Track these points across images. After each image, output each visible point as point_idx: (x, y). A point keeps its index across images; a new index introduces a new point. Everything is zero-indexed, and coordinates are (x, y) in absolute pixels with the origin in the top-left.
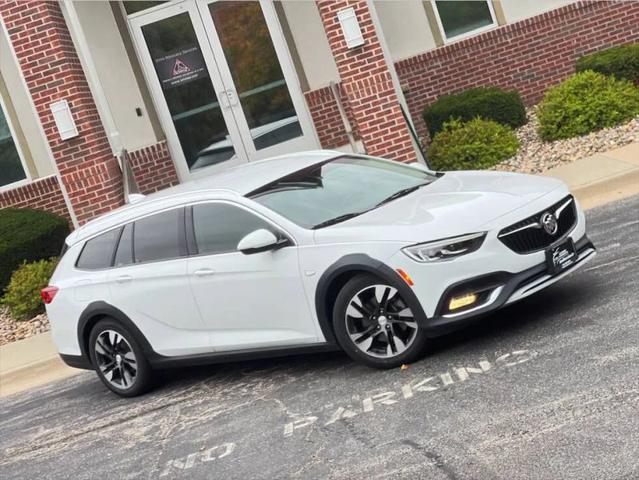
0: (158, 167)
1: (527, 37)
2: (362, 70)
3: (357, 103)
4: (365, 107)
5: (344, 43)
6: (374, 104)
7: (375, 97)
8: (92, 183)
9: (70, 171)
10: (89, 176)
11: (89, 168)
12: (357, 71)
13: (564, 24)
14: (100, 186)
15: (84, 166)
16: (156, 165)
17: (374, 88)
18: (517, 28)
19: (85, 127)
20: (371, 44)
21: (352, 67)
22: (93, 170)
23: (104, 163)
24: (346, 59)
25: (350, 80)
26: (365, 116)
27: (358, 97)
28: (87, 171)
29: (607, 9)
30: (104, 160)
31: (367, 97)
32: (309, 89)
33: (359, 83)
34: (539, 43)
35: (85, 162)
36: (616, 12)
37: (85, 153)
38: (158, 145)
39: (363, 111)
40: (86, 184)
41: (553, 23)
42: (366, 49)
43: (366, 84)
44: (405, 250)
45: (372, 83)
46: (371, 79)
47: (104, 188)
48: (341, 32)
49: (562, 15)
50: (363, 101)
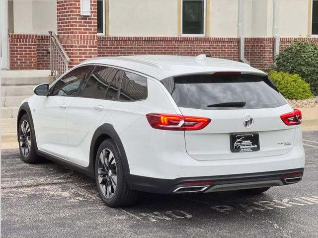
1: (117, 45)
2: (84, 29)
3: (76, 47)
4: (79, 50)
5: (79, 12)
6: (85, 50)
7: (86, 46)
12: (81, 29)
13: (135, 45)
17: (87, 41)
18: (115, 39)
20: (93, 17)
21: (80, 26)
24: (78, 20)
25: (76, 33)
26: (78, 55)
27: (78, 43)
29: (156, 45)
31: (82, 45)
32: (13, 33)
33: (81, 36)
34: (122, 50)
36: (159, 48)
39: (78, 52)
41: (131, 43)
42: (89, 19)
43: (84, 38)
45: (87, 38)
46: (88, 36)
48: (79, 5)
49: (136, 41)
50: (79, 47)
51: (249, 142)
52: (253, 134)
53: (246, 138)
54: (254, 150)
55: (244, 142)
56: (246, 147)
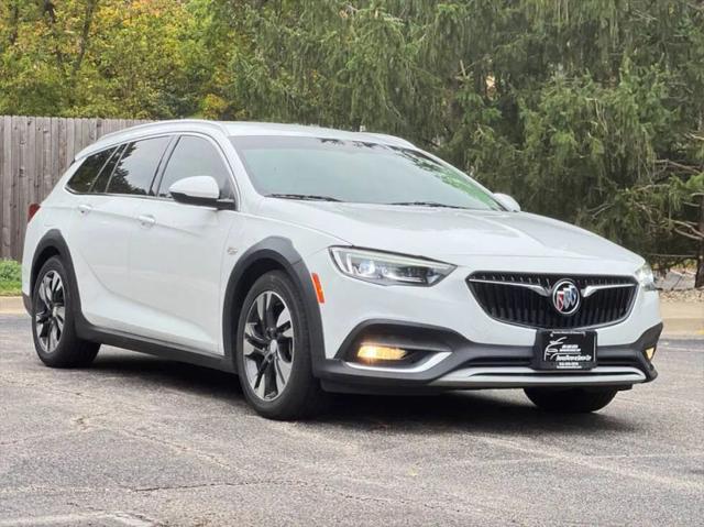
44: (334, 250)
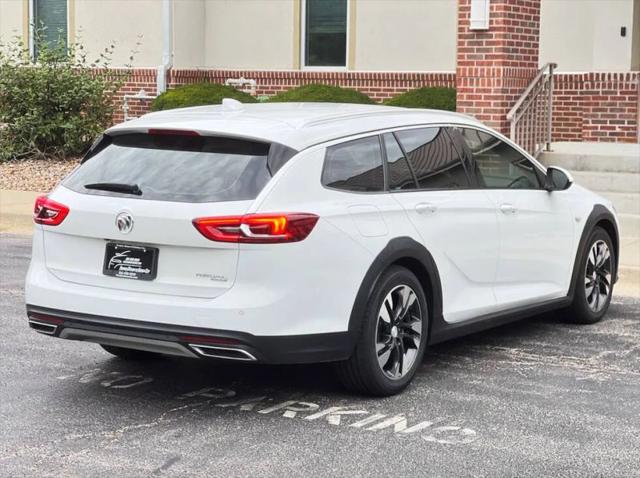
0: (620, 98)
8: (483, 85)
9: (468, 64)
10: (482, 76)
11: (486, 68)
14: (489, 91)
15: (482, 64)
16: (619, 95)
19: (497, 22)
22: (489, 70)
23: (502, 68)
28: (483, 70)
30: (504, 64)
35: (484, 60)
37: (487, 50)
38: (628, 75)
40: (477, 84)
47: (492, 94)
51: (136, 261)
52: (147, 248)
53: (134, 254)
54: (141, 277)
55: (129, 260)
56: (130, 269)
